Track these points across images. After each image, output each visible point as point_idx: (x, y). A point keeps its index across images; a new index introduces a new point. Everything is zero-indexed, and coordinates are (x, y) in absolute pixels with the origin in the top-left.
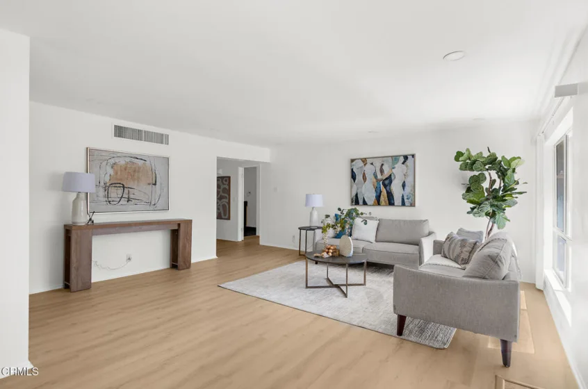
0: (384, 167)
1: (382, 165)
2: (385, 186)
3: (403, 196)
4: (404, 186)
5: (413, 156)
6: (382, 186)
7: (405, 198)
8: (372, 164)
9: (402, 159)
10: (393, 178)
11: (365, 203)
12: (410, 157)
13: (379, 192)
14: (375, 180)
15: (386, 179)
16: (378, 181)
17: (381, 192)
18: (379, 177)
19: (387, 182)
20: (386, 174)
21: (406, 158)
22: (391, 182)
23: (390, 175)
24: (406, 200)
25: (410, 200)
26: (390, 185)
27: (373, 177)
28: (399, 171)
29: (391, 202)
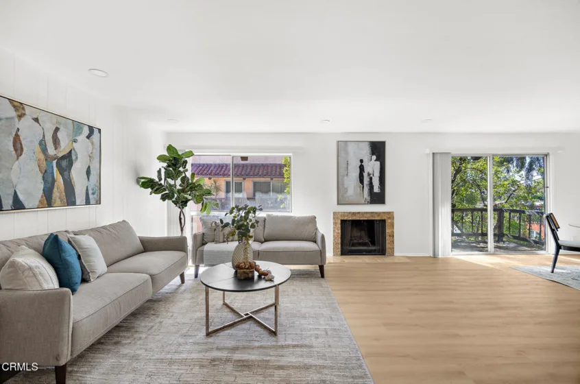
0: (59, 135)
1: (57, 129)
2: (62, 171)
3: (87, 190)
4: (88, 172)
5: (100, 130)
6: (55, 169)
7: (90, 192)
8: (36, 120)
9: (86, 131)
10: (74, 157)
11: (18, 205)
12: (96, 131)
13: (50, 180)
14: (42, 157)
15: (63, 158)
16: (48, 159)
17: (54, 181)
18: (51, 151)
19: (64, 163)
20: (64, 149)
21: (91, 129)
22: (71, 164)
23: (70, 152)
24: (91, 196)
25: (95, 195)
26: (70, 170)
27: (38, 149)
28: (82, 147)
29: (70, 200)
